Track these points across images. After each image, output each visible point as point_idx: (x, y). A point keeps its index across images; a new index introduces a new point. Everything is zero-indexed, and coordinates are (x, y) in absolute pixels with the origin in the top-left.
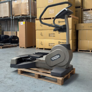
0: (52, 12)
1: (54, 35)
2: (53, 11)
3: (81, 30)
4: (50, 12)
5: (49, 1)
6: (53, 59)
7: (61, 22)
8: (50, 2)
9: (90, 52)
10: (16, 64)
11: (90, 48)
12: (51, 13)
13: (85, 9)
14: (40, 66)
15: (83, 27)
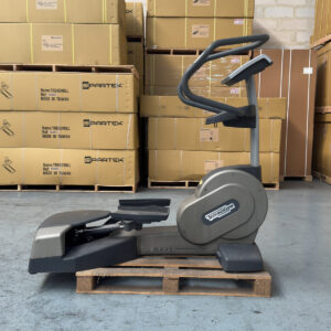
0: (55, 46)
1: (64, 132)
2: (60, 41)
3: (155, 116)
4: (47, 45)
5: (41, 4)
6: (210, 217)
7: (95, 86)
8: (44, 8)
9: (186, 187)
10: (64, 256)
11: (186, 175)
12: (50, 49)
13: (155, 47)
14: (156, 249)
15: (164, 107)
